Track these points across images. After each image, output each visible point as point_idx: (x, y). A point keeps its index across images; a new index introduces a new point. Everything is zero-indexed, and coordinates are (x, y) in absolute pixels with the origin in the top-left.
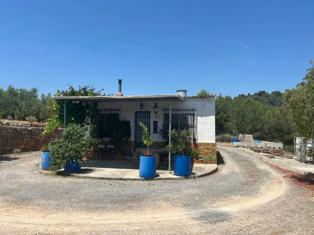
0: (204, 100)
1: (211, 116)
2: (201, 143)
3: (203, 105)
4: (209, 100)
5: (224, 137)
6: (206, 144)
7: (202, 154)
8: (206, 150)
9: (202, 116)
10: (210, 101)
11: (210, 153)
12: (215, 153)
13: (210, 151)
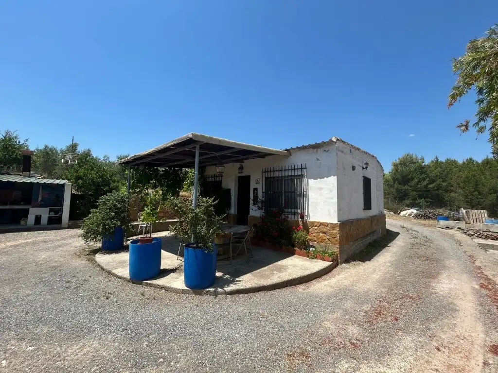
0: (319, 150)
1: (330, 176)
2: (313, 223)
3: (318, 160)
4: (327, 149)
5: (430, 213)
6: (322, 224)
7: (315, 241)
8: (321, 234)
9: (315, 178)
10: (328, 151)
11: (329, 239)
12: (337, 241)
13: (328, 237)
